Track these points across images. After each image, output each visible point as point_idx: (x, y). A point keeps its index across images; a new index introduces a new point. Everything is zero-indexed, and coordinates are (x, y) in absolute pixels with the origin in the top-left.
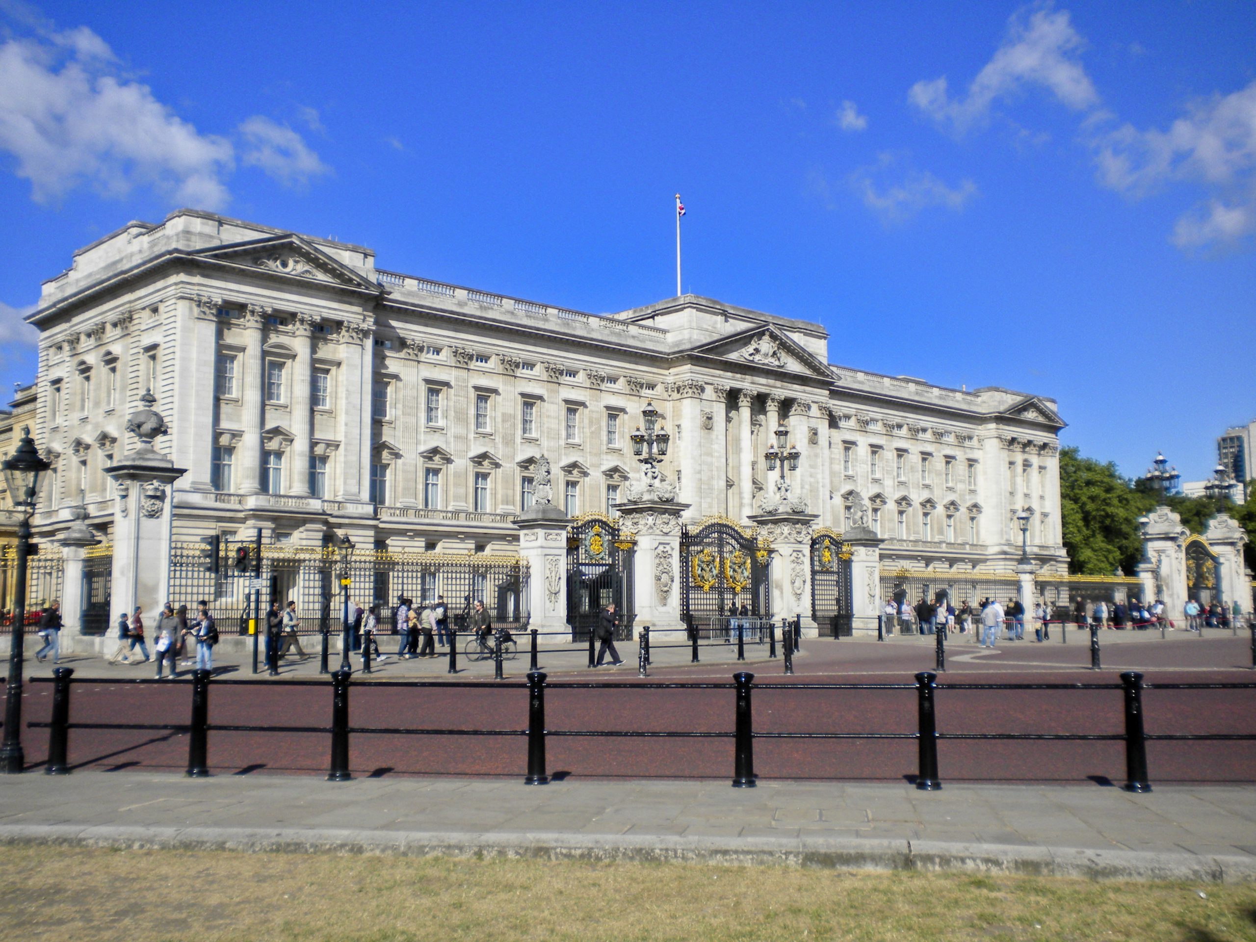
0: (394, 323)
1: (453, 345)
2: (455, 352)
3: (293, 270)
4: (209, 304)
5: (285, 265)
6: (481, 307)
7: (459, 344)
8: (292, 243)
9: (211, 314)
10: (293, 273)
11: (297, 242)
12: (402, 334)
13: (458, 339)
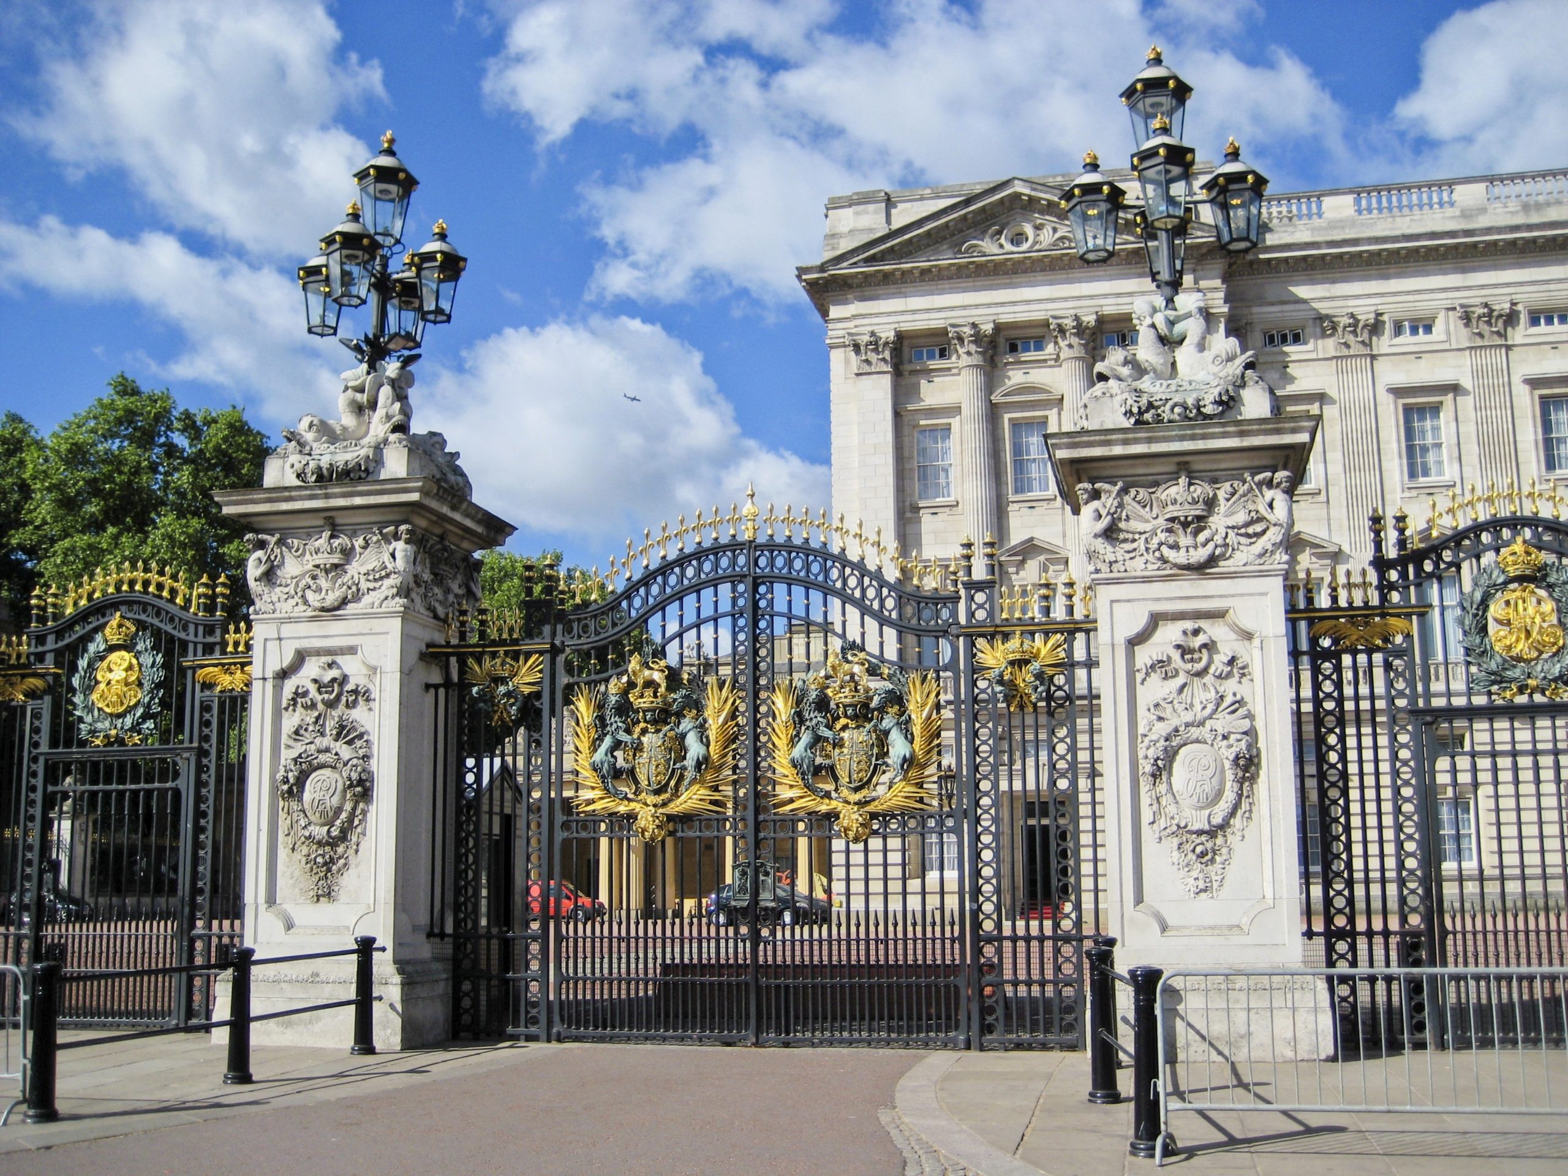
0: (1302, 291)
1: (1457, 303)
2: (1467, 318)
3: (1035, 243)
4: (875, 344)
5: (1018, 238)
6: (1526, 208)
7: (1474, 298)
8: (1017, 196)
9: (881, 362)
10: (1037, 247)
11: (1027, 191)
12: (1324, 308)
13: (1469, 288)
